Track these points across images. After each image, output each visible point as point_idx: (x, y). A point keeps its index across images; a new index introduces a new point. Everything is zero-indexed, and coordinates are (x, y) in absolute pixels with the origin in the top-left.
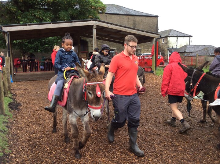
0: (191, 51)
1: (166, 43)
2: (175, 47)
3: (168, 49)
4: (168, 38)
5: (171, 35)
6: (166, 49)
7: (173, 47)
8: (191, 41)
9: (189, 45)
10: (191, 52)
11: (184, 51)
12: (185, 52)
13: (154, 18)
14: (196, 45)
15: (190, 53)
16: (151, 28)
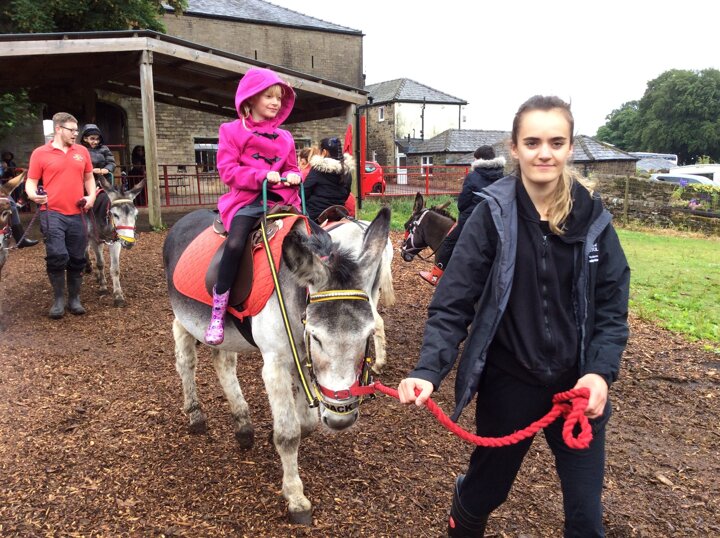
0: (464, 150)
1: (391, 123)
2: (418, 136)
3: (396, 143)
4: (396, 105)
5: (403, 95)
6: (390, 142)
7: (412, 137)
8: (464, 117)
9: (459, 130)
10: (465, 153)
12: (446, 152)
13: (349, 37)
14: (477, 131)
15: (463, 156)
16: (340, 69)
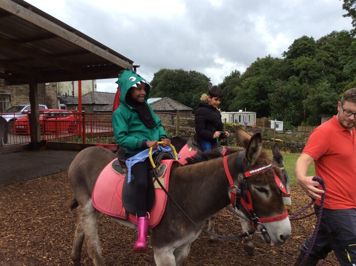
0: (103, 103)
2: (71, 94)
3: (58, 98)
6: (54, 97)
8: (96, 85)
11: (91, 103)
14: (106, 93)
